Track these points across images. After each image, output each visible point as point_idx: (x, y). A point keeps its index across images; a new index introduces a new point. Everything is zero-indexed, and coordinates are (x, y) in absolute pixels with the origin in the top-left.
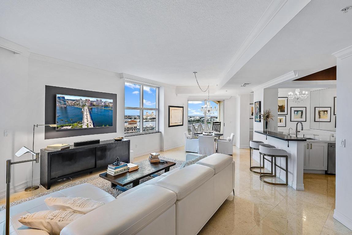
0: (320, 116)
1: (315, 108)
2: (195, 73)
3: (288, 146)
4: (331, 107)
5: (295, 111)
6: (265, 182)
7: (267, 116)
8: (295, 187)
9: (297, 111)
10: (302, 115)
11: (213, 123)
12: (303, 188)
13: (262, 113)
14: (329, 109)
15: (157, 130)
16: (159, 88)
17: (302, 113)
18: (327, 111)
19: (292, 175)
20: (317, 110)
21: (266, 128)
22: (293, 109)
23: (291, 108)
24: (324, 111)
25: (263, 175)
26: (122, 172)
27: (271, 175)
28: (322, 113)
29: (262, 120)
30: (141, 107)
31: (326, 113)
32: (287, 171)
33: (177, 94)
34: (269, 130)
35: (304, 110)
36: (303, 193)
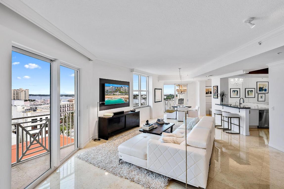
0: (248, 93)
1: (245, 89)
2: (180, 69)
3: (239, 112)
4: (255, 88)
5: (233, 91)
6: (226, 132)
7: (223, 95)
8: (245, 134)
9: (234, 91)
10: (237, 93)
11: (179, 99)
12: (249, 134)
13: (219, 92)
14: (254, 90)
15: (147, 105)
16: (148, 77)
17: (237, 92)
18: (252, 91)
19: (242, 128)
20: (247, 90)
21: (222, 102)
22: (232, 90)
23: (231, 89)
24: (251, 91)
25: (224, 130)
26: (151, 129)
27: (228, 129)
28: (250, 92)
29: (219, 97)
30: (140, 90)
31: (252, 92)
32: (239, 126)
33: (158, 81)
34: (223, 103)
35: (238, 90)
36: (249, 137)
